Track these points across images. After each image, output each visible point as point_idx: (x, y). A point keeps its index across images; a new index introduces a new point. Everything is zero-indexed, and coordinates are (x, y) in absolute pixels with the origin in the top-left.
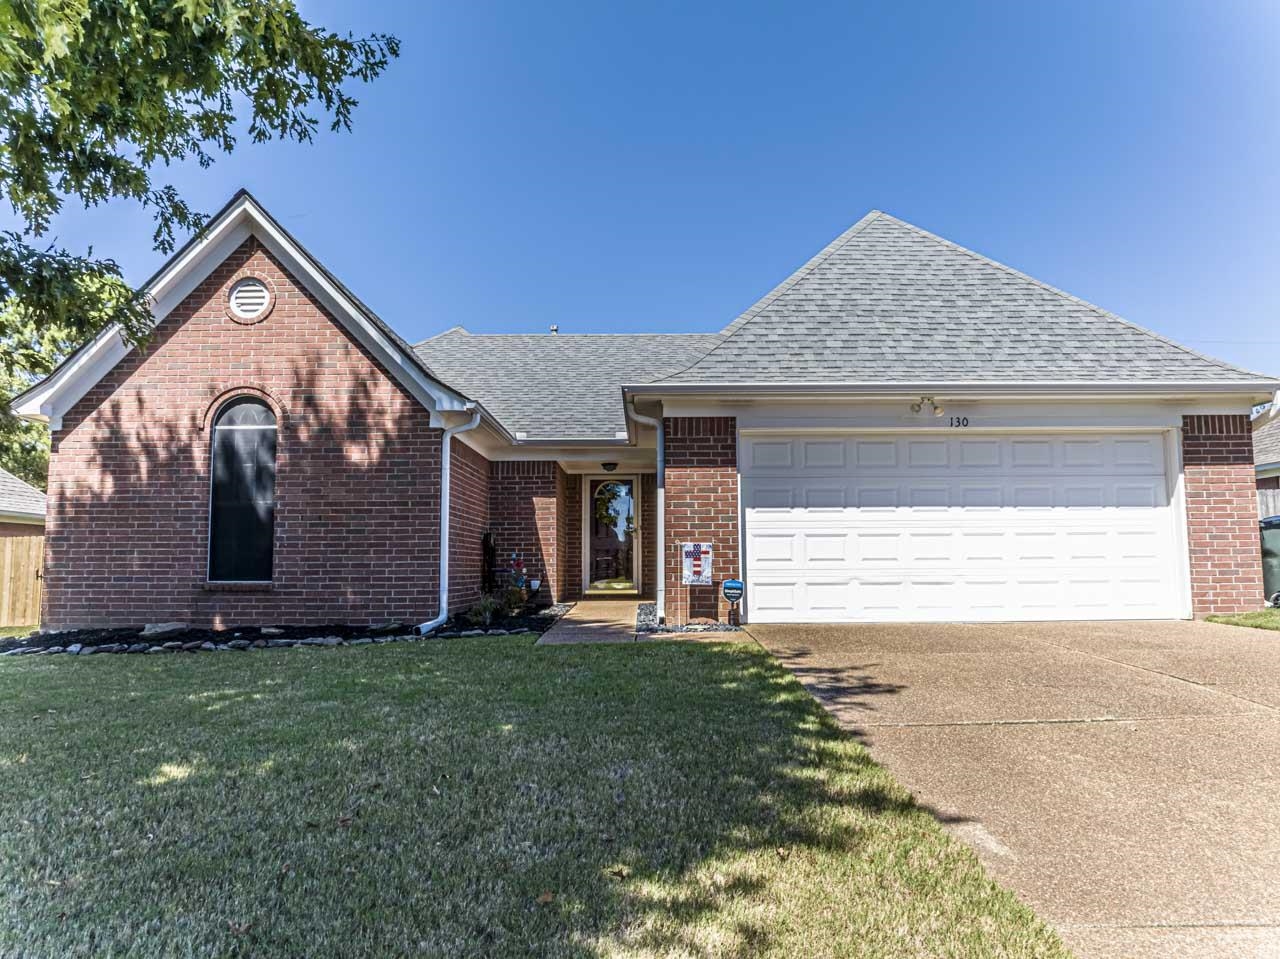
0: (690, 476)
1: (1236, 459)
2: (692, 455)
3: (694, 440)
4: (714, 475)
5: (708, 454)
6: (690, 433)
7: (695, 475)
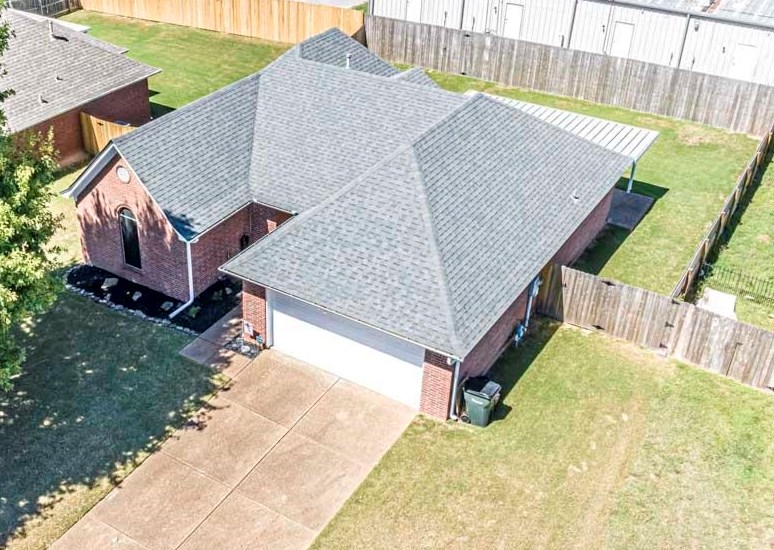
0: (250, 297)
1: (445, 367)
2: (251, 290)
3: (252, 286)
4: (258, 300)
5: (256, 292)
6: (250, 284)
7: (252, 297)
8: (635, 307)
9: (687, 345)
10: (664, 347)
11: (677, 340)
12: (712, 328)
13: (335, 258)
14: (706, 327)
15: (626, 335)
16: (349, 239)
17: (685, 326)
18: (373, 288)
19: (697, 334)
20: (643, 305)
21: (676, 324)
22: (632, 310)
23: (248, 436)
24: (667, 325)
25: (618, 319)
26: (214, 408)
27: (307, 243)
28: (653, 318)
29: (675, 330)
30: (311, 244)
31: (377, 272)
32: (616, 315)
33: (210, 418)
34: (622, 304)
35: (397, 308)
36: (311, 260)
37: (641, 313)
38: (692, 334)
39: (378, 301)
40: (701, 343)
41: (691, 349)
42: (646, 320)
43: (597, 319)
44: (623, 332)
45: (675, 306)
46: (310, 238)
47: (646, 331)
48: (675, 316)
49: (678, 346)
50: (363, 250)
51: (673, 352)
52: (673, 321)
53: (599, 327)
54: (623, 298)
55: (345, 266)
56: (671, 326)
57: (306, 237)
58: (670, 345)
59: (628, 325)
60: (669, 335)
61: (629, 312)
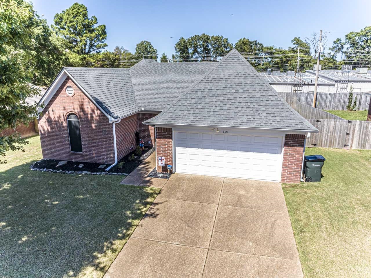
0: (162, 141)
1: (299, 146)
2: (162, 136)
3: (163, 133)
4: (167, 141)
5: (165, 136)
6: (162, 131)
7: (163, 140)
8: (331, 129)
9: (358, 141)
10: (347, 145)
11: (353, 140)
12: (369, 129)
13: (214, 103)
14: (366, 129)
15: (328, 145)
16: (218, 93)
17: (356, 132)
18: (243, 111)
19: (362, 135)
20: (335, 128)
21: (351, 133)
22: (330, 131)
23: (194, 215)
24: (347, 134)
25: (324, 138)
26: (157, 204)
27: (194, 100)
28: (340, 133)
29: (351, 136)
30: (196, 100)
31: (242, 104)
32: (323, 135)
33: (158, 209)
34: (325, 130)
35: (263, 117)
36: (200, 107)
37: (334, 132)
38: (360, 134)
39: (250, 117)
40: (365, 138)
41: (360, 143)
42: (337, 135)
43: (314, 140)
44: (327, 144)
45: (350, 124)
46: (195, 97)
47: (337, 140)
48: (350, 129)
49: (353, 143)
50: (229, 96)
51: (351, 146)
52: (350, 131)
53: (315, 145)
54: (325, 127)
55: (222, 105)
56: (349, 134)
57: (193, 97)
58: (349, 144)
59: (329, 140)
60: (348, 139)
61: (328, 132)
